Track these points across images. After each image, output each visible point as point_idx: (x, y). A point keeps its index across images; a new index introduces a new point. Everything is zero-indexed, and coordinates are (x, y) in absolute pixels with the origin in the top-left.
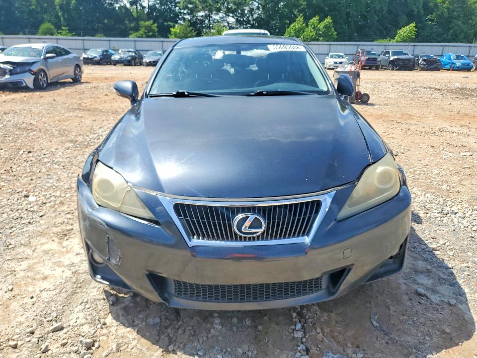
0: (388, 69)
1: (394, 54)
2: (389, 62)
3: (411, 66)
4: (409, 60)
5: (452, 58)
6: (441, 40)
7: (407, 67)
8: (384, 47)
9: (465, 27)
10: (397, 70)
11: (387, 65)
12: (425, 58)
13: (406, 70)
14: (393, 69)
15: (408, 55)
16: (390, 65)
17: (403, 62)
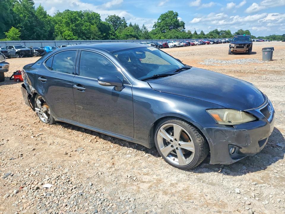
0: (16, 57)
1: (17, 48)
2: (15, 53)
3: (31, 54)
4: (28, 51)
5: (50, 49)
6: (31, 38)
7: (28, 55)
8: (5, 43)
9: (42, 31)
10: (22, 57)
11: (15, 55)
12: (37, 49)
13: (28, 57)
14: (20, 57)
15: (25, 48)
16: (17, 55)
17: (25, 52)
